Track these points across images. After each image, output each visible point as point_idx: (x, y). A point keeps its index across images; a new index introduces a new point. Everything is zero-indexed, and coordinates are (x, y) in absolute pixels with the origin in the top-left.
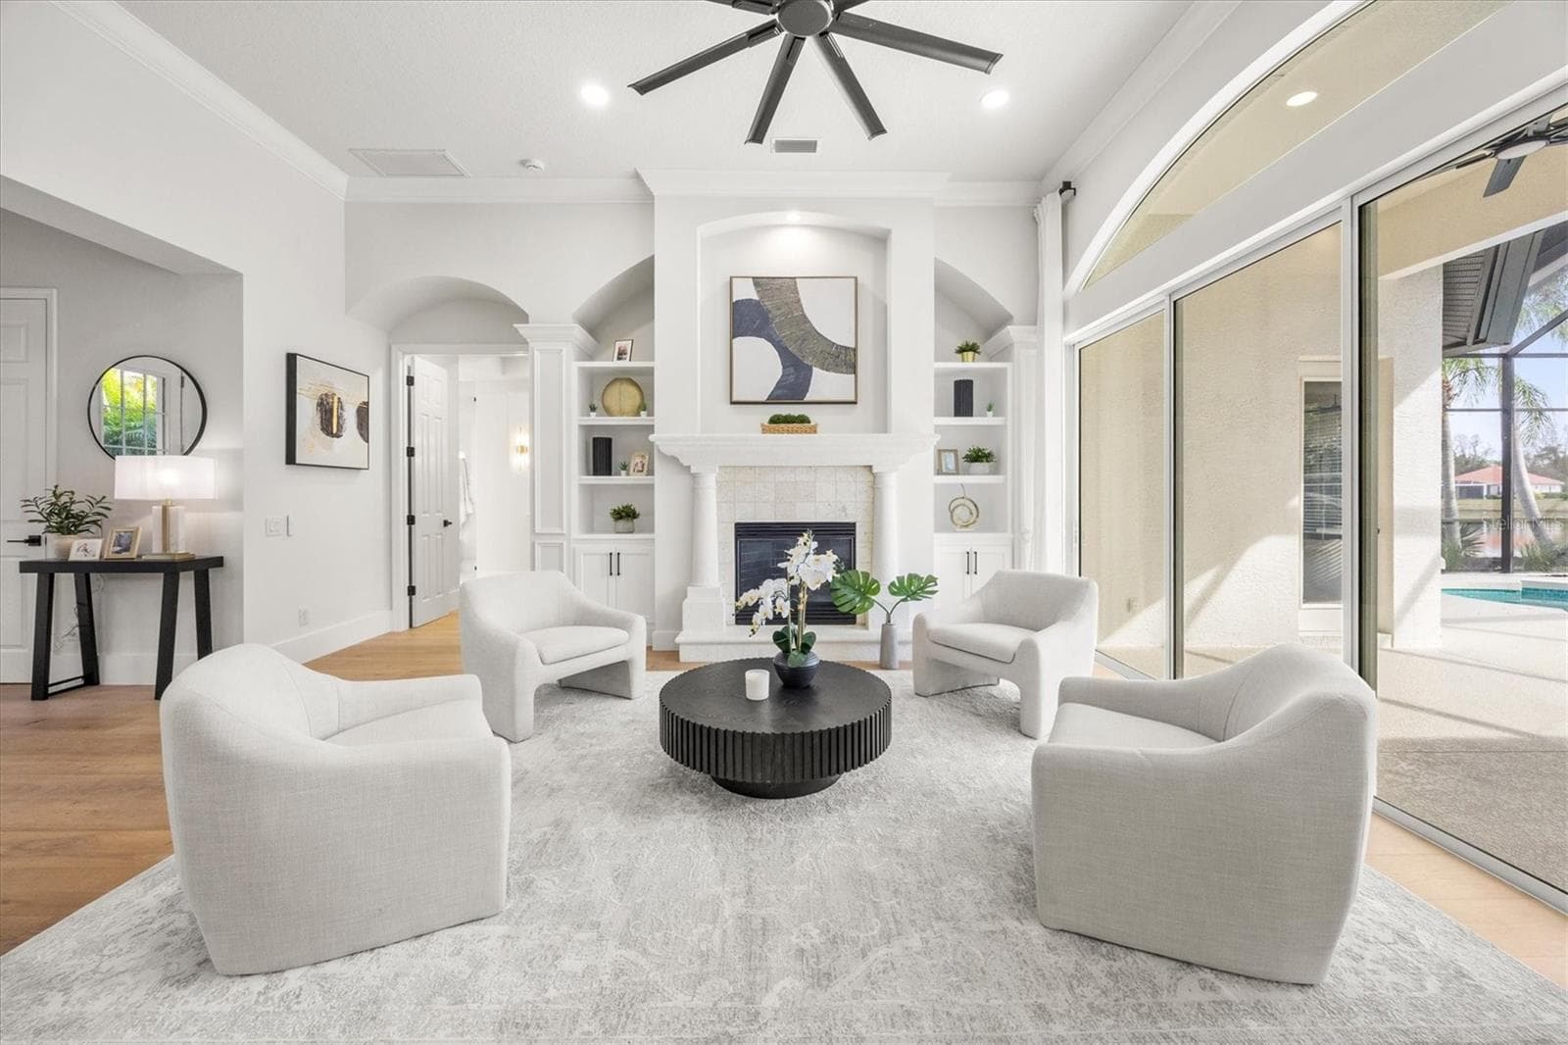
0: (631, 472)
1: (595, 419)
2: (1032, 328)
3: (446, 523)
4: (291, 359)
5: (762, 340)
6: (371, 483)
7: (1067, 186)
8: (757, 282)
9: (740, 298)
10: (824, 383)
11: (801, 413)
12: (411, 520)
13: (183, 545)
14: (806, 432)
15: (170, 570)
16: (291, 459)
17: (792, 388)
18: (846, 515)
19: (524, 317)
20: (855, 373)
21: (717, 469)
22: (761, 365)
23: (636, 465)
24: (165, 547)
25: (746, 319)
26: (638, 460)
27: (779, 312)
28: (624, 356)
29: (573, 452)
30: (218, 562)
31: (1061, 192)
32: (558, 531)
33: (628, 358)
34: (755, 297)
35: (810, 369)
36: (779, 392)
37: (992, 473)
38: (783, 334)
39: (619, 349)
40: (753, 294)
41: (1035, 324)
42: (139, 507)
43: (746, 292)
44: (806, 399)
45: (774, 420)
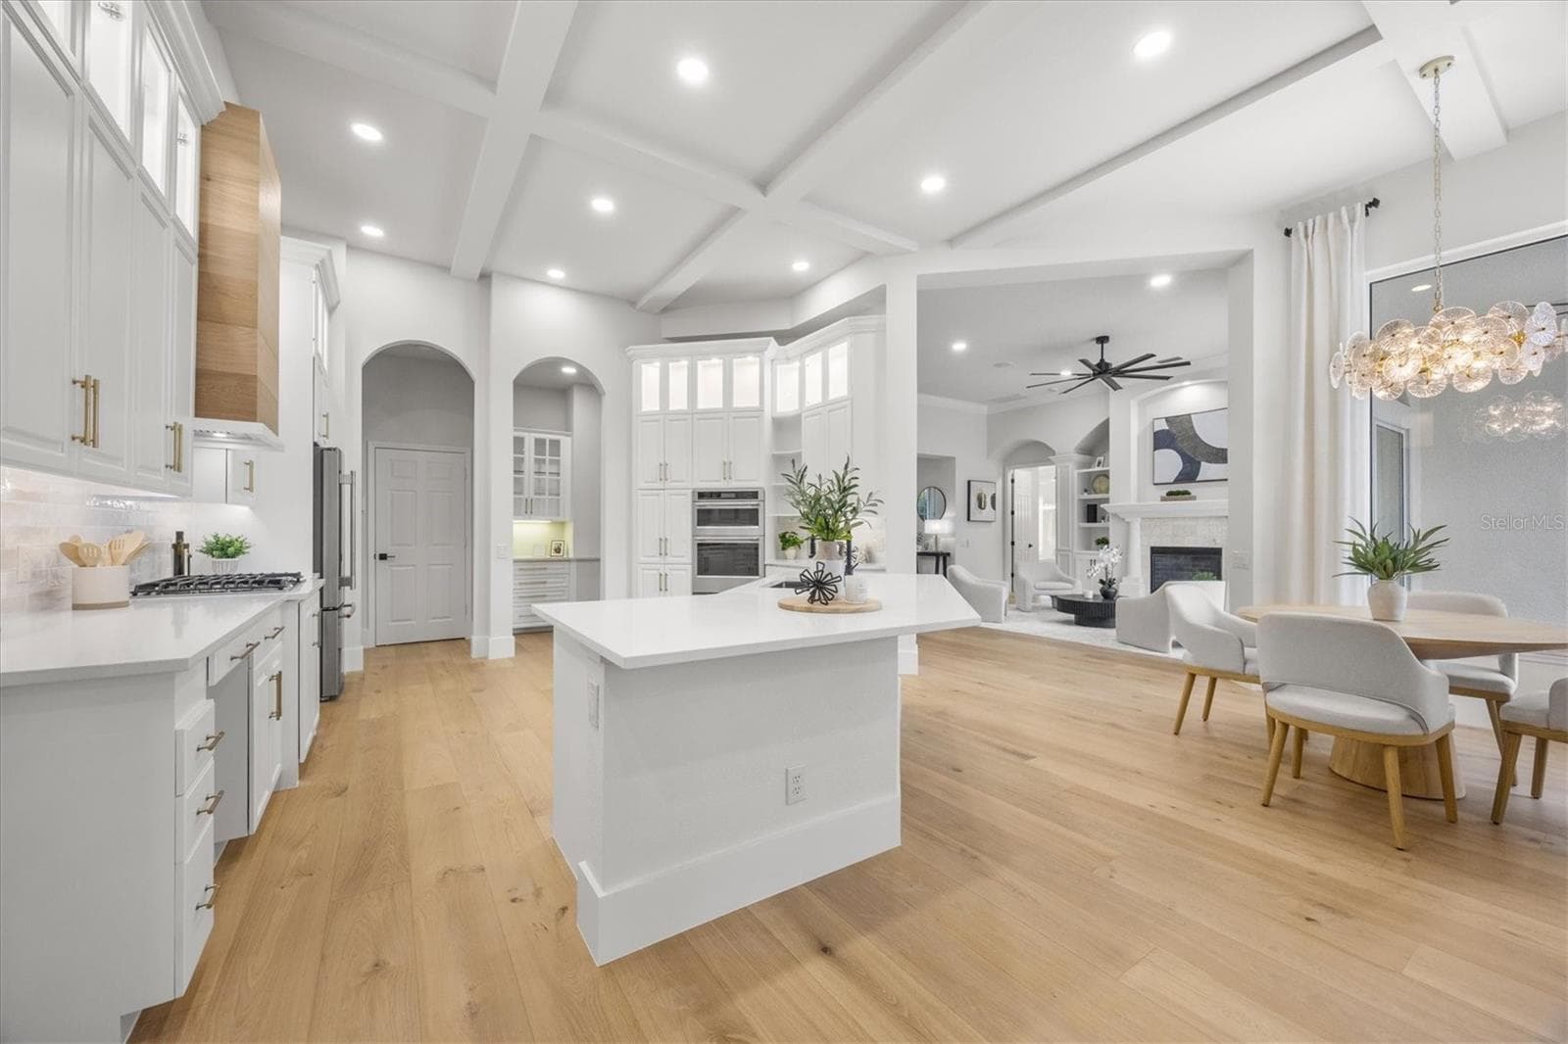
1: (1086, 496)
3: (1030, 546)
4: (969, 482)
5: (1171, 451)
6: (997, 527)
8: (1167, 419)
9: (1159, 430)
10: (1208, 470)
11: (1187, 490)
12: (1013, 543)
13: (941, 549)
14: (1191, 500)
15: (937, 555)
16: (969, 519)
17: (1189, 474)
18: (1216, 544)
19: (1053, 453)
20: (1226, 462)
21: (1138, 520)
22: (1171, 462)
24: (936, 548)
25: (1161, 440)
27: (1181, 434)
28: (1097, 465)
29: (1076, 513)
30: (949, 554)
32: (1067, 548)
33: (1100, 466)
34: (1167, 428)
35: (1199, 463)
36: (1178, 477)
38: (1183, 446)
39: (1096, 462)
42: (930, 536)
43: (1163, 426)
44: (1198, 479)
45: (1170, 494)
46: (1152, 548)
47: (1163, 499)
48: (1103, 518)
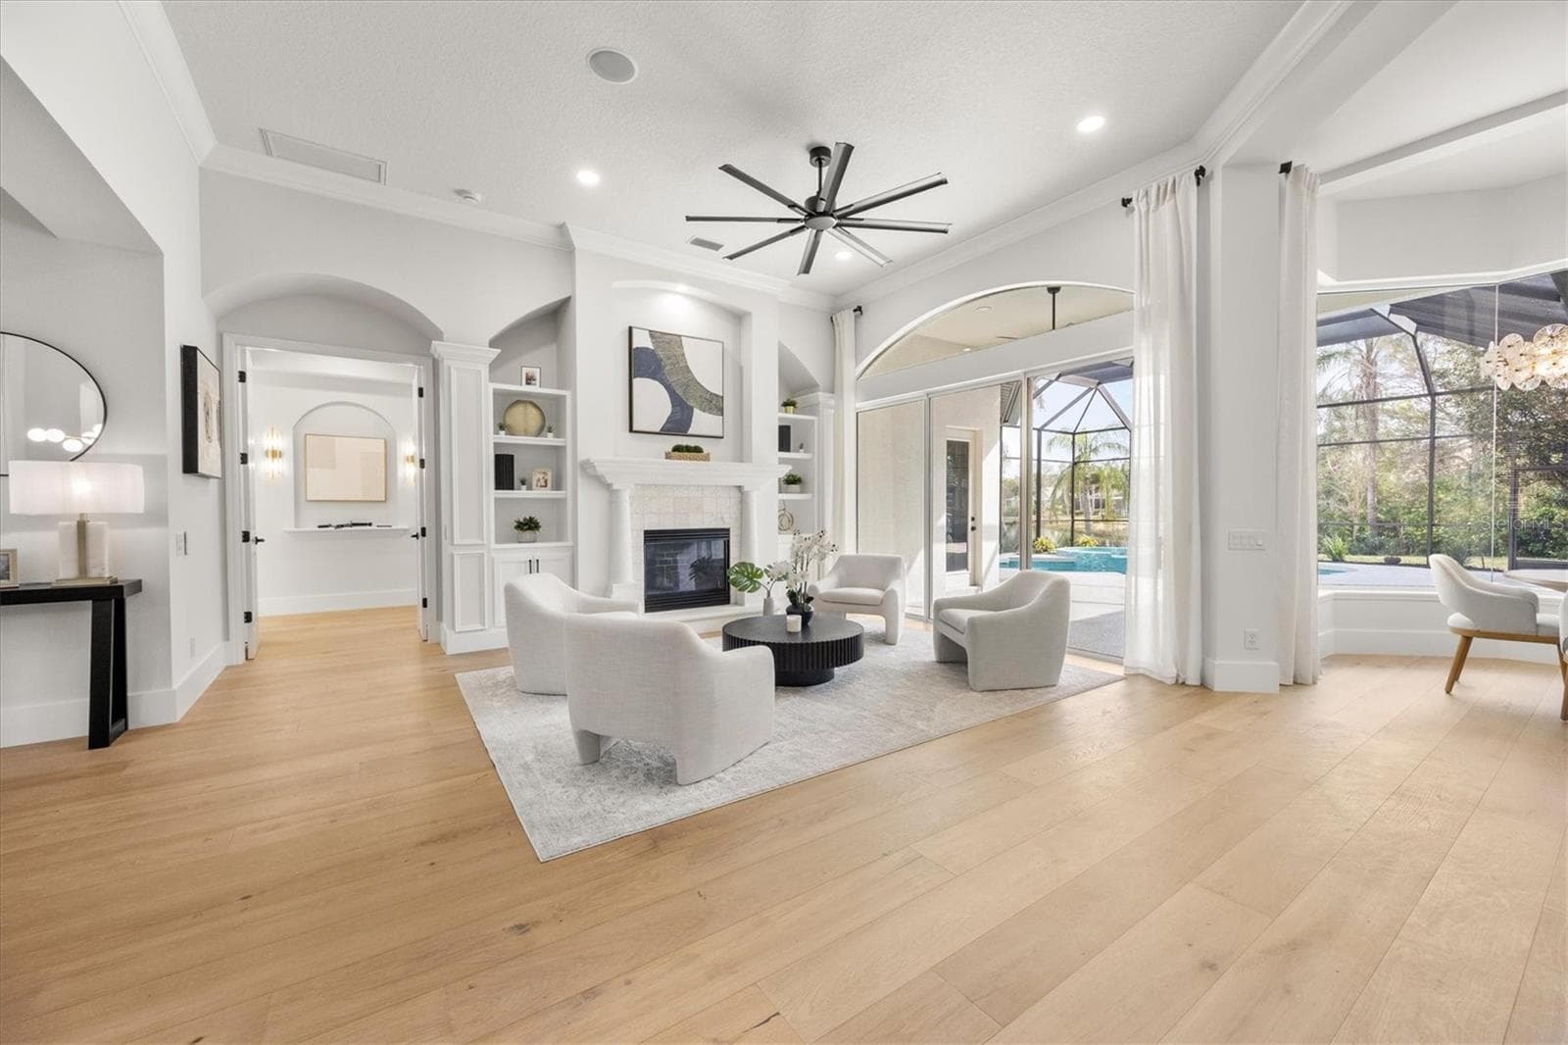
0: (534, 486)
1: (503, 437)
2: (831, 395)
5: (657, 383)
7: (859, 309)
8: (653, 334)
9: (639, 346)
10: (702, 422)
11: (697, 445)
12: (245, 537)
14: (702, 460)
16: (190, 467)
17: (679, 422)
18: (724, 522)
19: (438, 335)
20: (722, 415)
21: (632, 486)
22: (654, 403)
23: (539, 480)
25: (641, 363)
26: (541, 476)
27: (669, 362)
28: (533, 382)
31: (855, 311)
33: (538, 384)
34: (651, 347)
35: (691, 409)
36: (669, 425)
37: (802, 492)
38: (672, 379)
39: (527, 374)
40: (648, 343)
41: (833, 393)
43: (642, 341)
44: (689, 432)
45: (677, 449)
46: (647, 533)
47: (668, 456)
48: (523, 482)
